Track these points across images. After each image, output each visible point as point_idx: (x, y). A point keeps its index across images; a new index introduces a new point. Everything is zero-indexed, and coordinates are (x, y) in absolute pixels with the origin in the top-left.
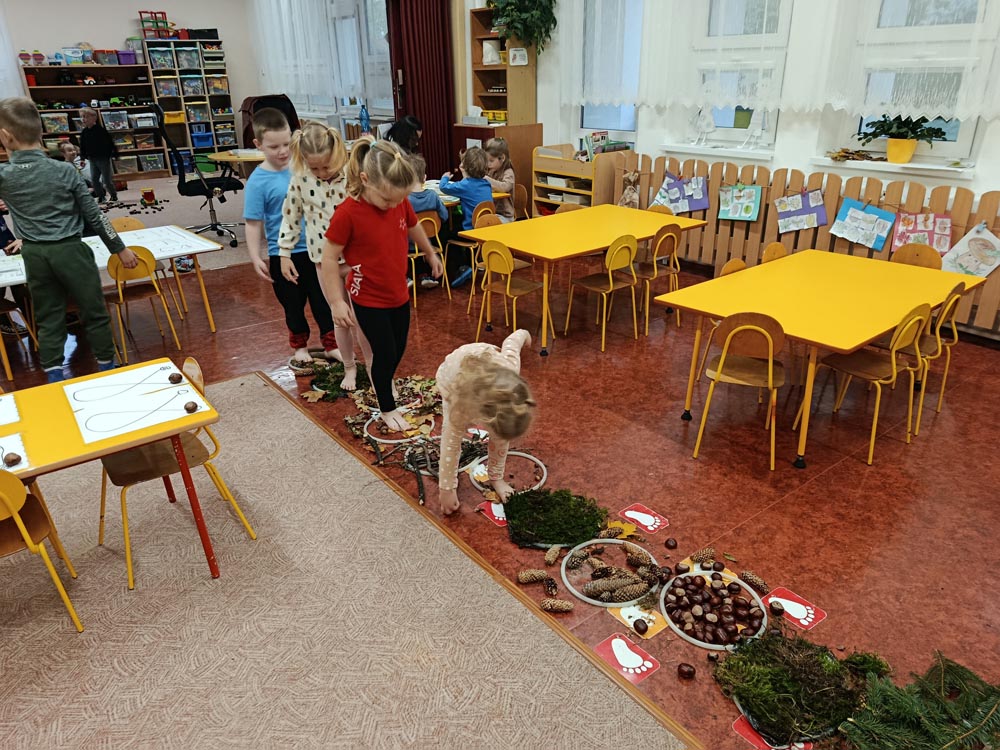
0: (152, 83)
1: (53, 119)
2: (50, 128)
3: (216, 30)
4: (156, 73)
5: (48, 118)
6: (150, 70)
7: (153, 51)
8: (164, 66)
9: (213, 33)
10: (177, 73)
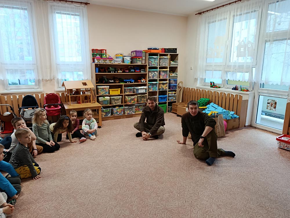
0: (147, 73)
1: (103, 89)
2: (100, 93)
3: (176, 49)
4: (150, 68)
5: (100, 89)
6: (148, 66)
7: (150, 58)
8: (154, 65)
9: (175, 50)
10: (158, 68)
